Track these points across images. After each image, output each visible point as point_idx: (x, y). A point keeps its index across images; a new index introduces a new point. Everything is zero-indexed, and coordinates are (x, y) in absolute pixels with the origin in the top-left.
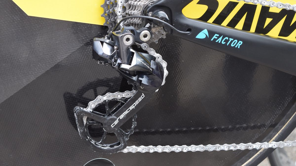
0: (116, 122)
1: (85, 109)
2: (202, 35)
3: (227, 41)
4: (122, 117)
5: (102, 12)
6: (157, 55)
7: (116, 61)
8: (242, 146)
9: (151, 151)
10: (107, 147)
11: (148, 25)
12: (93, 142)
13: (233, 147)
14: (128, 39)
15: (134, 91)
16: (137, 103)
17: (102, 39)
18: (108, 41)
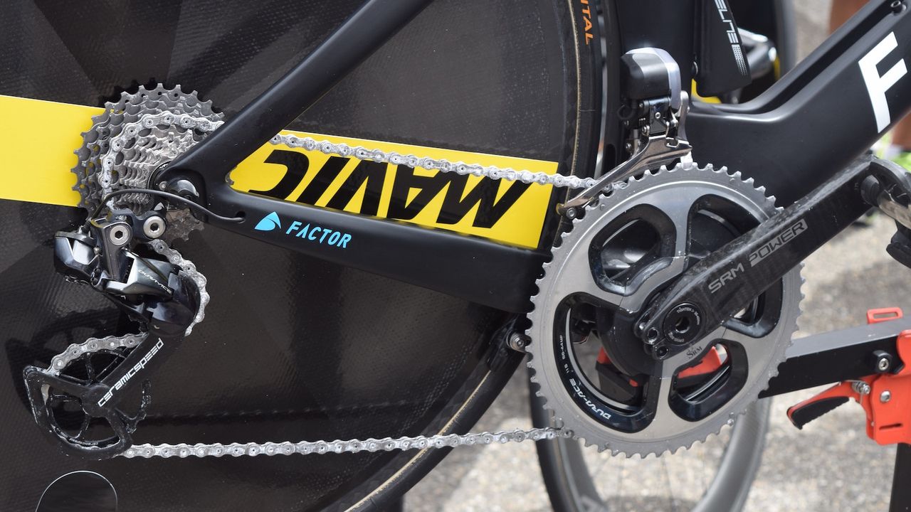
0: (108, 396)
1: (45, 372)
2: (267, 224)
3: (318, 235)
4: (119, 385)
5: (74, 182)
6: (185, 263)
7: (98, 275)
8: (371, 445)
9: (184, 455)
10: (92, 447)
11: (159, 206)
12: (63, 436)
13: (352, 446)
14: (119, 234)
15: (143, 335)
16: (148, 357)
17: (71, 235)
18: (83, 237)
